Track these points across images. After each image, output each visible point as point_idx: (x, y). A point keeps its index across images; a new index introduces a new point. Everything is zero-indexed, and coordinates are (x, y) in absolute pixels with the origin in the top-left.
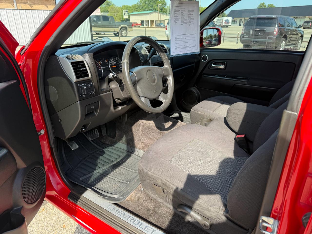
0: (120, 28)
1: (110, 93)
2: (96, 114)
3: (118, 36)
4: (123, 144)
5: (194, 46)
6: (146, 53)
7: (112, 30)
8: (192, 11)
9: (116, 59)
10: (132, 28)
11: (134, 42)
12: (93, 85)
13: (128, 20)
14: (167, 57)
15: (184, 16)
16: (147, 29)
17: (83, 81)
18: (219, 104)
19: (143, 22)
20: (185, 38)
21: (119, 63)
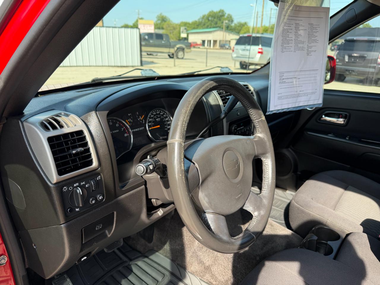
0: (176, 49)
1: (142, 190)
2: (109, 234)
3: (173, 58)
4: (166, 256)
5: (313, 93)
6: (218, 103)
7: (166, 50)
8: (316, 26)
9: (160, 112)
10: (190, 49)
11: (199, 92)
12: (102, 180)
13: (186, 39)
14: (264, 117)
15: (300, 35)
16: (209, 50)
17: (76, 178)
18: (340, 190)
19: (204, 42)
20: (299, 79)
21: (167, 119)
